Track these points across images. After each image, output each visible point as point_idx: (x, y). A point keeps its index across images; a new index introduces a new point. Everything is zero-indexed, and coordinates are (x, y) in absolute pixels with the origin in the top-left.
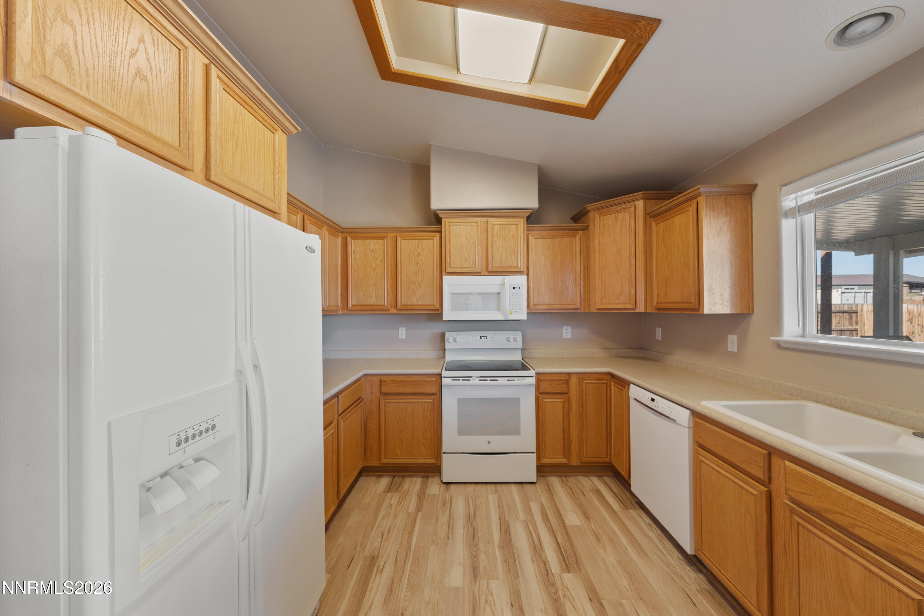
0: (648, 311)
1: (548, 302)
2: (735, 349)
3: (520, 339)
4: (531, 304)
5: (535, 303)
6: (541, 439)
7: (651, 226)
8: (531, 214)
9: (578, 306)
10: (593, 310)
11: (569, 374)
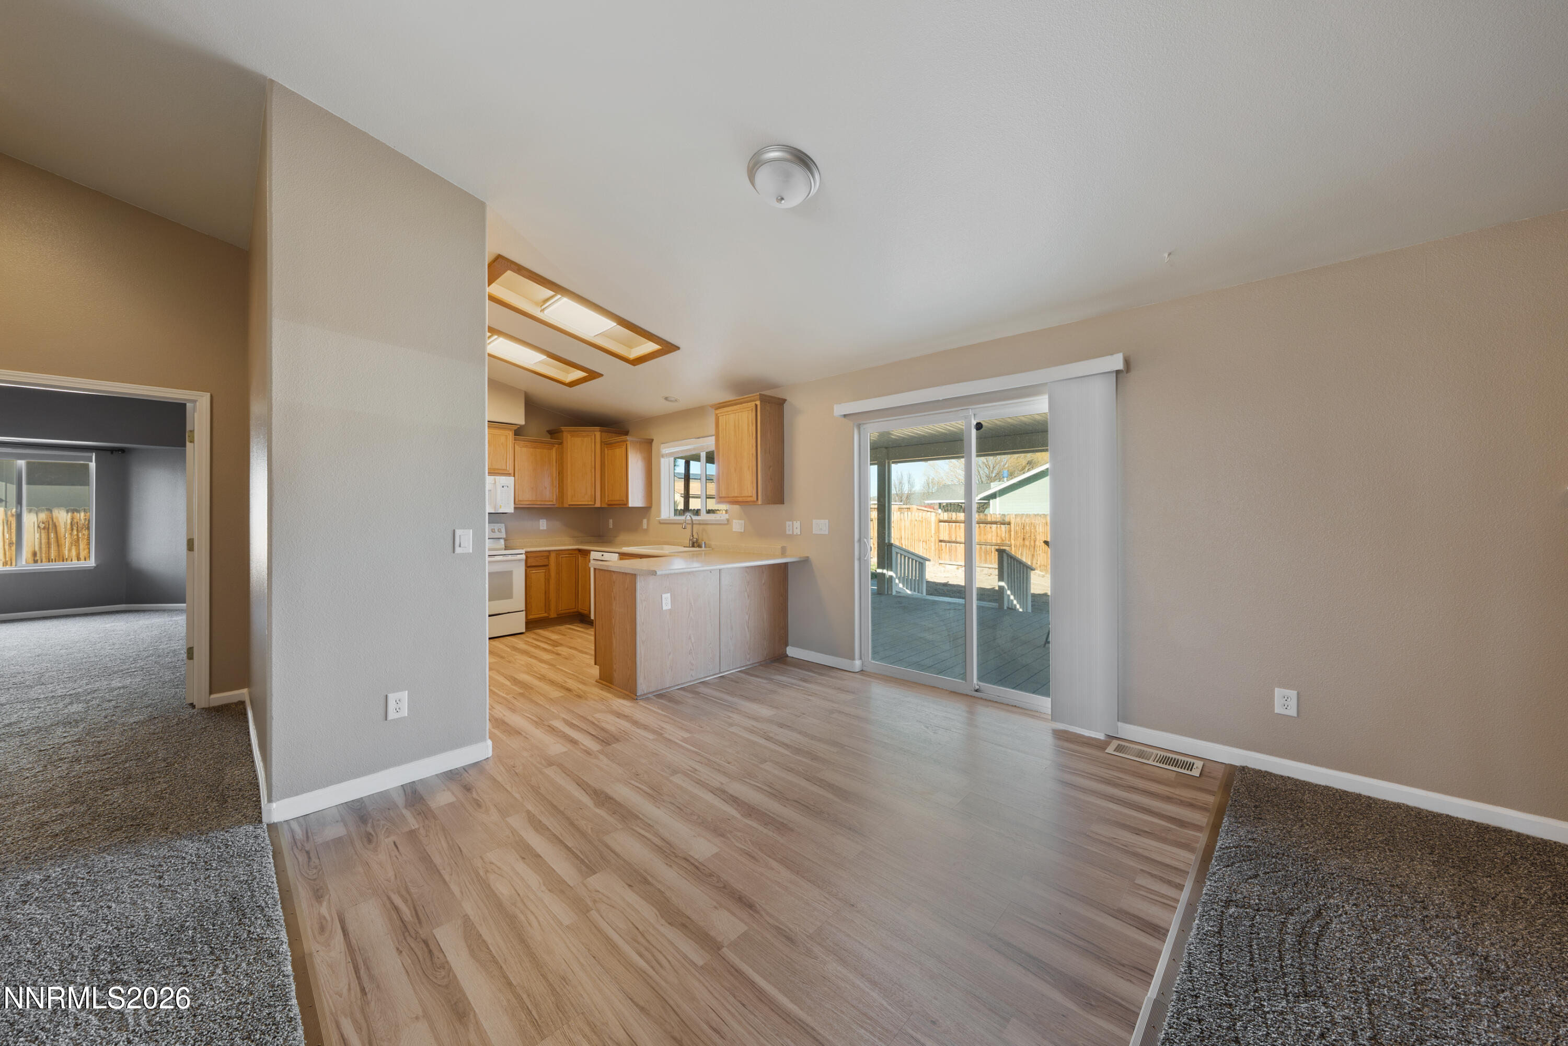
0: (603, 506)
1: (534, 499)
2: (646, 527)
3: (503, 530)
4: (517, 500)
5: (520, 499)
6: (528, 602)
7: (604, 450)
8: (518, 428)
9: (554, 502)
10: (566, 505)
11: (549, 551)
